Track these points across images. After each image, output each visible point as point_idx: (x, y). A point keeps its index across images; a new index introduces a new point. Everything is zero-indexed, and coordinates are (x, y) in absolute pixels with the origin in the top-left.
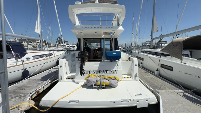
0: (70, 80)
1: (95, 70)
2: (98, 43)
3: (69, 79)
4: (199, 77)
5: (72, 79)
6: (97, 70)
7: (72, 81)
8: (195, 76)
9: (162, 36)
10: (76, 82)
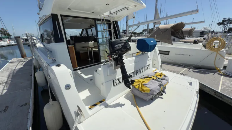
0: (97, 107)
1: (132, 72)
2: (99, 31)
3: (95, 105)
4: (192, 56)
5: (101, 102)
6: (134, 71)
7: (103, 106)
8: (189, 55)
9: (139, 23)
10: (111, 104)
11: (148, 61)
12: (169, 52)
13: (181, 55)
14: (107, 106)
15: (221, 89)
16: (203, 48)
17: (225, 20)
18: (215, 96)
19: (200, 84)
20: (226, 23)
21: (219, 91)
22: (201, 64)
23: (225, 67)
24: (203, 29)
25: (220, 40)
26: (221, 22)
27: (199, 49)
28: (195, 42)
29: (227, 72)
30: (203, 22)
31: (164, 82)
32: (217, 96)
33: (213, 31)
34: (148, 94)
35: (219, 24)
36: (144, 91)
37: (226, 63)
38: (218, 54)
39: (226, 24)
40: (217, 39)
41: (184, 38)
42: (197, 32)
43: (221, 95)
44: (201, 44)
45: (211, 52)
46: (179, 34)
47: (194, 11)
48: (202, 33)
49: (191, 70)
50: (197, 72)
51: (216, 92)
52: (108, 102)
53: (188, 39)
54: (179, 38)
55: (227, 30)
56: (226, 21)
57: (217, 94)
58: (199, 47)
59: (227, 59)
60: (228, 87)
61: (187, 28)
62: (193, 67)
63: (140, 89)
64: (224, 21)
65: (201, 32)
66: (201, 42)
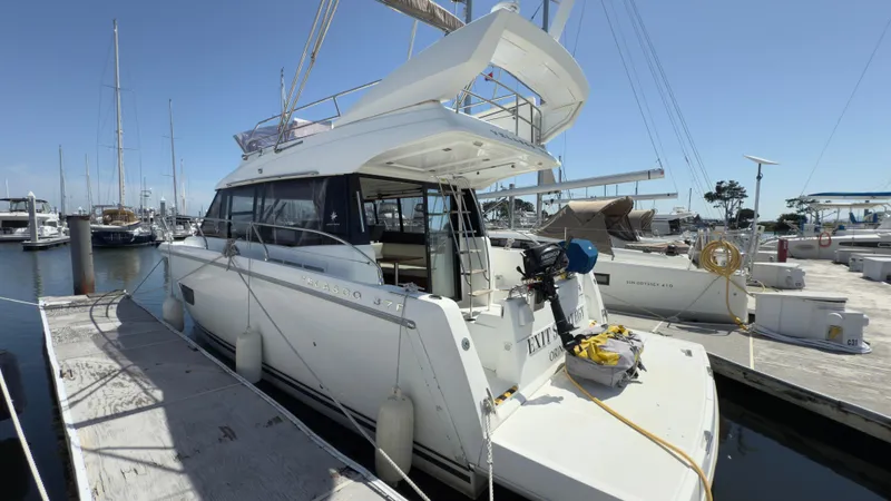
0: (509, 402)
3: (503, 398)
4: (671, 286)
5: (512, 391)
7: (517, 402)
8: (663, 285)
10: (532, 398)
11: (580, 299)
12: (608, 276)
13: (642, 283)
14: (524, 402)
15: (755, 364)
16: (694, 268)
17: (723, 185)
18: (747, 383)
19: (710, 356)
20: (726, 195)
21: (752, 367)
22: (694, 309)
23: (752, 317)
24: (675, 214)
25: (728, 247)
26: (714, 191)
27: (685, 268)
28: (671, 251)
29: (759, 328)
30: (674, 195)
31: (636, 344)
32: (750, 381)
33: (698, 217)
34: (613, 368)
35: (710, 197)
36: (606, 360)
37: (751, 304)
38: (731, 283)
39: (728, 199)
40: (719, 244)
41: (633, 239)
42: (661, 220)
43: (759, 378)
44: (686, 256)
45: (715, 276)
46: (619, 228)
47: (654, 171)
48: (675, 226)
49: (673, 326)
50: (690, 330)
51: (746, 371)
52: (524, 391)
53: (644, 240)
54: (622, 239)
55: (734, 216)
56: (725, 189)
57: (749, 375)
58: (682, 262)
59: (752, 295)
60: (768, 359)
61: (640, 208)
62: (679, 317)
63: (595, 358)
64: (719, 189)
65: (670, 222)
66: (684, 250)
